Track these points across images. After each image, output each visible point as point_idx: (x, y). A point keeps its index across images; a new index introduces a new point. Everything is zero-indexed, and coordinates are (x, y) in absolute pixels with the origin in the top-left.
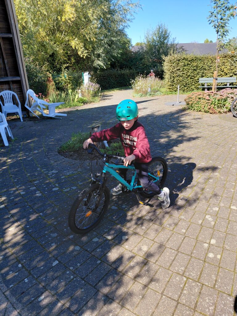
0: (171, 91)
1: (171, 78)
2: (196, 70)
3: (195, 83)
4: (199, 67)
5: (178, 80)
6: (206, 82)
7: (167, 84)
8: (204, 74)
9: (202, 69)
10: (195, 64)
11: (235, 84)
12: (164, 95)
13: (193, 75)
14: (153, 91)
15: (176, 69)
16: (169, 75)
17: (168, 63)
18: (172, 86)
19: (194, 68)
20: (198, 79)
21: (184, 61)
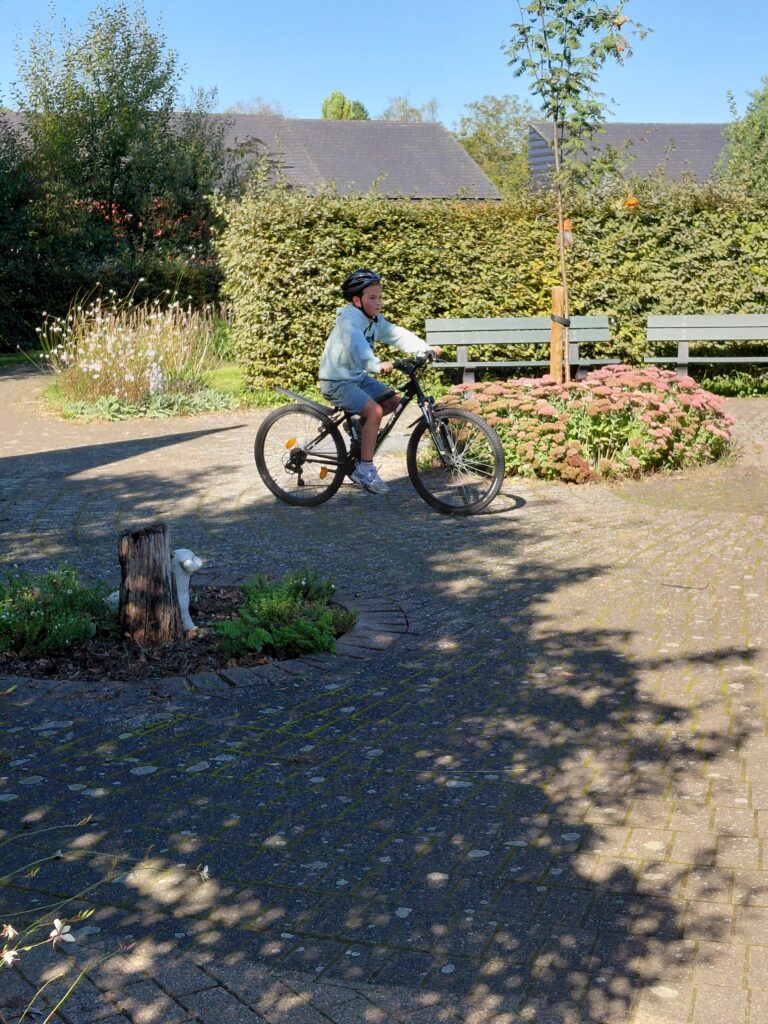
2: (403, 280)
4: (417, 261)
6: (463, 342)
7: (251, 350)
8: (447, 299)
9: (431, 274)
10: (394, 248)
11: (600, 353)
12: (241, 408)
13: (391, 304)
14: (174, 384)
15: (297, 270)
16: (258, 298)
17: (250, 238)
18: (282, 359)
19: (393, 268)
20: (418, 325)
21: (337, 228)
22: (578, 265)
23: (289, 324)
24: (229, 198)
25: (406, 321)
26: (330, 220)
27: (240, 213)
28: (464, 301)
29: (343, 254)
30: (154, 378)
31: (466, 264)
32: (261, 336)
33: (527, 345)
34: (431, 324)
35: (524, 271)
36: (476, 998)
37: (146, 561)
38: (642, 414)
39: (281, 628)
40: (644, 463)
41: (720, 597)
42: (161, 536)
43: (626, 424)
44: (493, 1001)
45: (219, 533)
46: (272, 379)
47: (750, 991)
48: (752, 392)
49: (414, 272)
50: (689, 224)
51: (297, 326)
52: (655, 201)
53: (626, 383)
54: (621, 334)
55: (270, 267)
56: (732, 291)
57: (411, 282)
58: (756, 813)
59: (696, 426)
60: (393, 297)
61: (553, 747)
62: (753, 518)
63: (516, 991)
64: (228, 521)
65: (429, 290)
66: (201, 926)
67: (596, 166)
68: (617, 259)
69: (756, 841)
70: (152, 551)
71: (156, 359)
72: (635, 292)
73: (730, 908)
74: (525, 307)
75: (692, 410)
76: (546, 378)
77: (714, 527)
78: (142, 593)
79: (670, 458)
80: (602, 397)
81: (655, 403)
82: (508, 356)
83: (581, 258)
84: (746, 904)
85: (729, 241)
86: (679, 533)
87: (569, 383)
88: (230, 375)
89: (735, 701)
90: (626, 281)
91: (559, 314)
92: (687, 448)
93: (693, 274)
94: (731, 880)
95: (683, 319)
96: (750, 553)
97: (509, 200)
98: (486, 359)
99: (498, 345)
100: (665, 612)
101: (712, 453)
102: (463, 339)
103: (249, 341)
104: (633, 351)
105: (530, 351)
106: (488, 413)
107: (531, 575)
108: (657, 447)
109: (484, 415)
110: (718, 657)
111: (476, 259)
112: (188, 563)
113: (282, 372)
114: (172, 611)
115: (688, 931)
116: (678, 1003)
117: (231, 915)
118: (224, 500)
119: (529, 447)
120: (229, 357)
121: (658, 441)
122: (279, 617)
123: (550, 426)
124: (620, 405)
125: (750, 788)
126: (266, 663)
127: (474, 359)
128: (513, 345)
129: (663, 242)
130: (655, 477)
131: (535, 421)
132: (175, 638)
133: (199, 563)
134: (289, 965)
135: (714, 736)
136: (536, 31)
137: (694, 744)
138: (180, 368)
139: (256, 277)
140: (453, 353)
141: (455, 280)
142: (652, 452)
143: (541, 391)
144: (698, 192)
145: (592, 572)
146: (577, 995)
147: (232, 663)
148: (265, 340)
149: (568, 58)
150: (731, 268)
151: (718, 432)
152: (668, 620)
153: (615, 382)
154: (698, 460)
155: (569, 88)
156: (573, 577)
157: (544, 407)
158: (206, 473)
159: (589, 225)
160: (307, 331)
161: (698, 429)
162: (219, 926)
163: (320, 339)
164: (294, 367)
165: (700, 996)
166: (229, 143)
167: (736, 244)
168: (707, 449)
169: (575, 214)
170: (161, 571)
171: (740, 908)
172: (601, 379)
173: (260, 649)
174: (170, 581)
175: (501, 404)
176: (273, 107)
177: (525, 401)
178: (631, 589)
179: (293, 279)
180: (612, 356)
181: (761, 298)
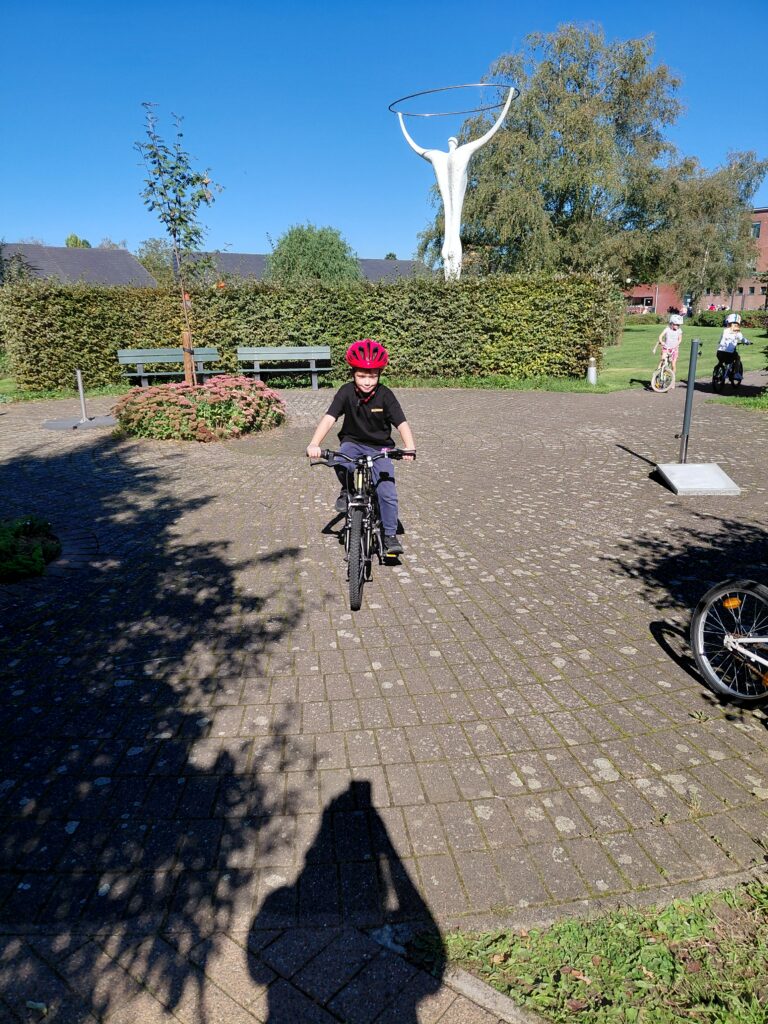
0: (34, 390)
1: (28, 351)
2: (102, 329)
3: (105, 364)
4: (109, 318)
5: (53, 354)
6: (140, 362)
7: (17, 369)
8: (129, 339)
9: (118, 325)
11: (215, 367)
12: (14, 402)
13: (97, 342)
20: (114, 353)
21: (61, 300)
22: (199, 321)
25: (107, 351)
28: (138, 340)
32: (22, 361)
33: (174, 363)
34: (121, 352)
35: (170, 324)
40: (241, 429)
43: (229, 408)
46: (31, 385)
48: (291, 386)
49: (109, 324)
50: (254, 300)
52: (236, 288)
54: (225, 357)
56: (278, 335)
57: (108, 330)
60: (97, 338)
65: (118, 334)
68: (219, 318)
72: (230, 335)
74: (172, 343)
75: (264, 399)
76: (185, 383)
79: (255, 425)
82: (166, 370)
83: (200, 317)
85: (274, 309)
87: (197, 386)
88: (9, 384)
90: (224, 329)
91: (187, 348)
92: (263, 420)
93: (258, 326)
95: (255, 349)
98: (154, 371)
99: (159, 363)
101: (276, 422)
102: (140, 360)
104: (232, 365)
105: (177, 366)
108: (247, 420)
113: (37, 381)
119: (176, 422)
121: (248, 417)
124: (226, 398)
129: (242, 309)
140: (135, 368)
141: (132, 329)
142: (245, 423)
143: (181, 391)
144: (257, 284)
149: (179, 202)
150: (277, 323)
151: (278, 411)
154: (269, 426)
155: (181, 220)
157: (183, 400)
159: (202, 300)
160: (49, 358)
161: (268, 410)
164: (43, 378)
166: (5, 256)
167: (278, 311)
168: (273, 420)
177: (173, 397)
179: (38, 329)
180: (220, 368)
181: (292, 338)
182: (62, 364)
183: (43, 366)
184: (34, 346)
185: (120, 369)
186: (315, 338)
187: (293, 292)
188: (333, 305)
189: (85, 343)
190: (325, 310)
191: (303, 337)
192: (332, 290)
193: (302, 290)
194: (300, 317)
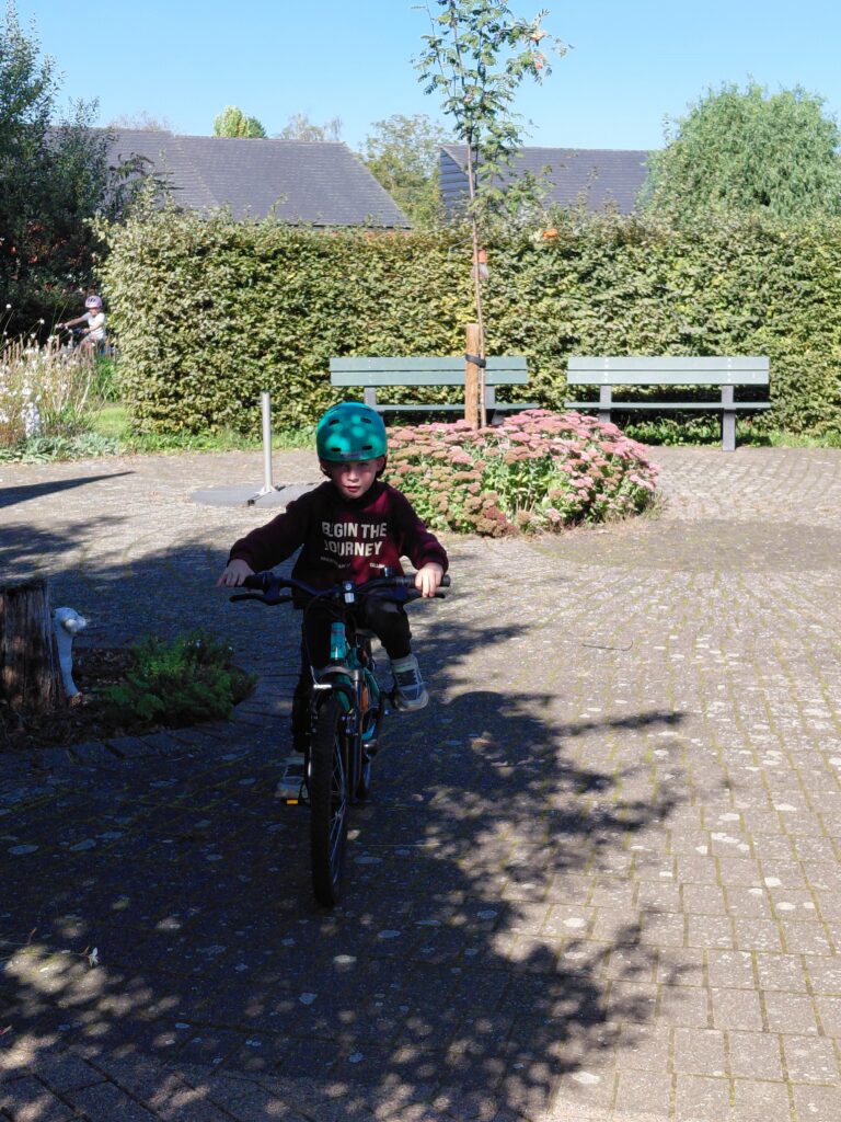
2: (305, 314)
3: (304, 385)
4: (320, 294)
6: (371, 383)
7: (138, 389)
8: (353, 336)
9: (336, 309)
10: (295, 279)
11: (518, 397)
12: (128, 453)
13: (292, 341)
14: (53, 426)
15: (189, 302)
16: (146, 332)
17: (136, 265)
18: (173, 399)
19: (295, 301)
20: (322, 364)
21: (232, 256)
22: (494, 301)
23: (181, 361)
24: (112, 221)
25: (309, 360)
26: (224, 247)
27: (125, 239)
28: (371, 339)
29: (240, 285)
30: (30, 420)
31: (373, 298)
32: (149, 373)
33: (440, 388)
34: (336, 363)
35: (437, 307)
36: (386, 1088)
37: (24, 620)
38: (562, 463)
39: (174, 694)
40: (564, 515)
41: (644, 659)
42: (40, 593)
43: (545, 474)
44: (404, 1091)
45: (104, 591)
46: (162, 422)
47: (675, 1075)
48: (678, 441)
49: (318, 306)
50: (612, 258)
51: (189, 363)
52: (576, 233)
53: (546, 429)
54: (541, 376)
55: (159, 298)
56: (657, 331)
57: (314, 316)
58: (681, 887)
59: (619, 476)
60: (294, 333)
61: (468, 819)
62: (679, 575)
63: (431, 1079)
64: (114, 577)
65: (333, 326)
66: (88, 1016)
67: (513, 193)
68: (535, 296)
69: (682, 916)
70: (30, 609)
71: (32, 398)
72: (555, 331)
73: (654, 988)
74: (437, 346)
75: (615, 459)
76: (461, 424)
77: (638, 584)
78: (20, 656)
79: (592, 510)
80: (520, 444)
81: (576, 452)
82: (419, 400)
83: (497, 294)
84: (671, 983)
85: (654, 278)
86: (600, 590)
87: (485, 429)
88: (114, 418)
89: (661, 768)
90: (545, 319)
91: (474, 354)
92: (610, 500)
93: (616, 313)
94: (655, 958)
95: (606, 361)
96: (676, 611)
97: (418, 230)
98: (396, 402)
99: (408, 387)
100: (586, 674)
101: (636, 505)
102: (371, 379)
103: (136, 379)
104: (553, 394)
105: (443, 394)
106: (398, 460)
107: (445, 636)
108: (578, 498)
109: (395, 463)
110: (644, 722)
111: (385, 293)
112: (70, 622)
113: (173, 414)
114: (53, 677)
115: (611, 1014)
116: (599, 1089)
117: (120, 1005)
118: (109, 554)
119: (443, 497)
120: (114, 397)
121: (580, 492)
122: (171, 681)
123: (466, 475)
124: (539, 453)
125: (675, 861)
126: (158, 732)
127: (382, 402)
128: (425, 387)
129: (584, 277)
130: (576, 530)
131: (449, 469)
132: (57, 706)
133: (83, 622)
134: (185, 1058)
135: (639, 806)
136: (448, 46)
137: (618, 815)
138: (59, 409)
139: (143, 310)
140: (361, 395)
141: (362, 316)
142: (573, 504)
143: (455, 437)
144: (621, 224)
145: (511, 632)
146: (494, 1083)
147: (119, 732)
148: (154, 378)
149: (482, 75)
150: (656, 306)
151: (642, 483)
152: (591, 684)
153: (535, 428)
154: (621, 512)
155: (484, 108)
156: (490, 637)
157: (458, 454)
158: (89, 525)
159: (505, 259)
160: (199, 369)
161: (621, 480)
162: (108, 1016)
163: (215, 377)
164: (187, 409)
165: (622, 1082)
166: (111, 160)
167: (662, 280)
168: (631, 501)
169: (491, 246)
170: (40, 632)
171: (665, 988)
172: (519, 425)
173: (150, 717)
174: (50, 643)
175: (412, 450)
176: (160, 123)
177: (439, 448)
178: (551, 650)
179: (184, 312)
180: (530, 400)
181: (687, 339)
182: (224, 383)
183: (187, 385)
184: (175, 346)
185: (330, 395)
186: (737, 339)
187: (697, 240)
188: (782, 268)
189: (272, 342)
190: (764, 280)
191: (712, 337)
192: (783, 236)
193: (718, 238)
194: (709, 295)
